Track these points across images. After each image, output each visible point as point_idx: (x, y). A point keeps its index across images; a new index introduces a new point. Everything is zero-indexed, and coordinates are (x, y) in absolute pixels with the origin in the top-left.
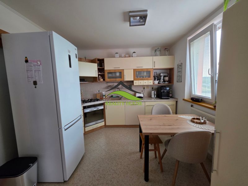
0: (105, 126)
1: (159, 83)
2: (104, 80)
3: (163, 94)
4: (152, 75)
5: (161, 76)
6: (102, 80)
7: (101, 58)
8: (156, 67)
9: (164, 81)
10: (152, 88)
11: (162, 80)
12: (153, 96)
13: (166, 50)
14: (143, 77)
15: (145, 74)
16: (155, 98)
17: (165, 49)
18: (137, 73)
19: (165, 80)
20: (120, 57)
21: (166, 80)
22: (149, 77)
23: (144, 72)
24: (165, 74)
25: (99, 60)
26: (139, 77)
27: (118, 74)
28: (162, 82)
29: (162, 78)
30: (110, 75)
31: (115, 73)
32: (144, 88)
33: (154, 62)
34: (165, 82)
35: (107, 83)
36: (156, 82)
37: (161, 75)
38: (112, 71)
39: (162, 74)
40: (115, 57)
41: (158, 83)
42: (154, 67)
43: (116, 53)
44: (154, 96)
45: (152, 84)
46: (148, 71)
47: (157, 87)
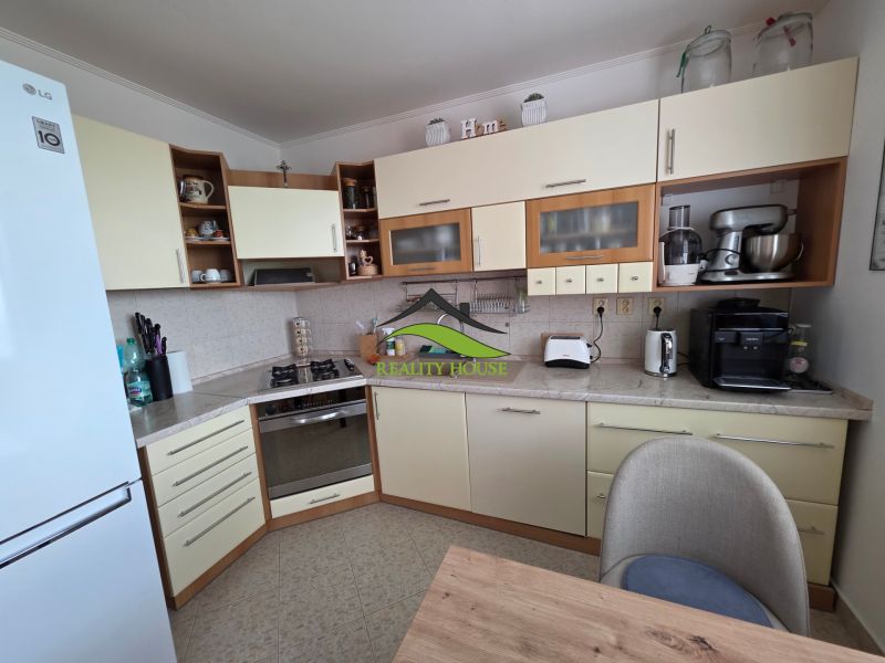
0: (379, 496)
1: (700, 281)
2: (380, 271)
3: (726, 353)
4: (649, 230)
5: (722, 232)
6: (370, 270)
7: (358, 160)
8: (683, 172)
9: (747, 263)
10: (657, 310)
11: (729, 259)
12: (654, 364)
13: (779, 27)
14: (588, 243)
15: (604, 224)
16: (671, 375)
17: (771, 22)
18: (554, 224)
19: (756, 261)
20: (455, 137)
21: (765, 258)
22: (631, 239)
23: (595, 210)
24: (756, 218)
25: (346, 171)
26: (562, 247)
27: (444, 237)
28: (729, 273)
29: (732, 241)
30: (408, 245)
31: (432, 229)
32: (601, 310)
33: (671, 137)
34: (757, 270)
35: (407, 283)
36: (683, 274)
37: (719, 224)
38: (410, 225)
39: (730, 219)
40: (426, 146)
41: (693, 279)
42: (670, 169)
43: (432, 122)
44: (664, 364)
45: (647, 285)
46: (624, 208)
47: (688, 304)
